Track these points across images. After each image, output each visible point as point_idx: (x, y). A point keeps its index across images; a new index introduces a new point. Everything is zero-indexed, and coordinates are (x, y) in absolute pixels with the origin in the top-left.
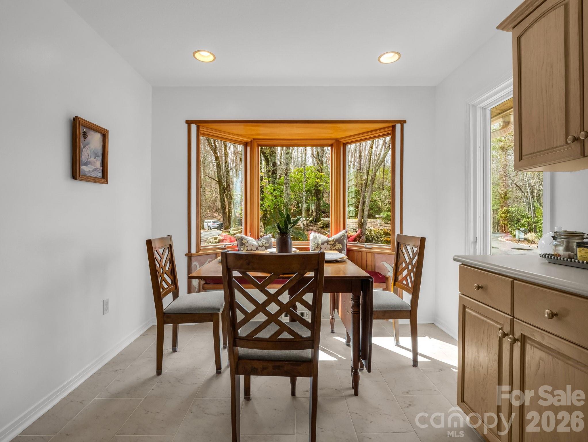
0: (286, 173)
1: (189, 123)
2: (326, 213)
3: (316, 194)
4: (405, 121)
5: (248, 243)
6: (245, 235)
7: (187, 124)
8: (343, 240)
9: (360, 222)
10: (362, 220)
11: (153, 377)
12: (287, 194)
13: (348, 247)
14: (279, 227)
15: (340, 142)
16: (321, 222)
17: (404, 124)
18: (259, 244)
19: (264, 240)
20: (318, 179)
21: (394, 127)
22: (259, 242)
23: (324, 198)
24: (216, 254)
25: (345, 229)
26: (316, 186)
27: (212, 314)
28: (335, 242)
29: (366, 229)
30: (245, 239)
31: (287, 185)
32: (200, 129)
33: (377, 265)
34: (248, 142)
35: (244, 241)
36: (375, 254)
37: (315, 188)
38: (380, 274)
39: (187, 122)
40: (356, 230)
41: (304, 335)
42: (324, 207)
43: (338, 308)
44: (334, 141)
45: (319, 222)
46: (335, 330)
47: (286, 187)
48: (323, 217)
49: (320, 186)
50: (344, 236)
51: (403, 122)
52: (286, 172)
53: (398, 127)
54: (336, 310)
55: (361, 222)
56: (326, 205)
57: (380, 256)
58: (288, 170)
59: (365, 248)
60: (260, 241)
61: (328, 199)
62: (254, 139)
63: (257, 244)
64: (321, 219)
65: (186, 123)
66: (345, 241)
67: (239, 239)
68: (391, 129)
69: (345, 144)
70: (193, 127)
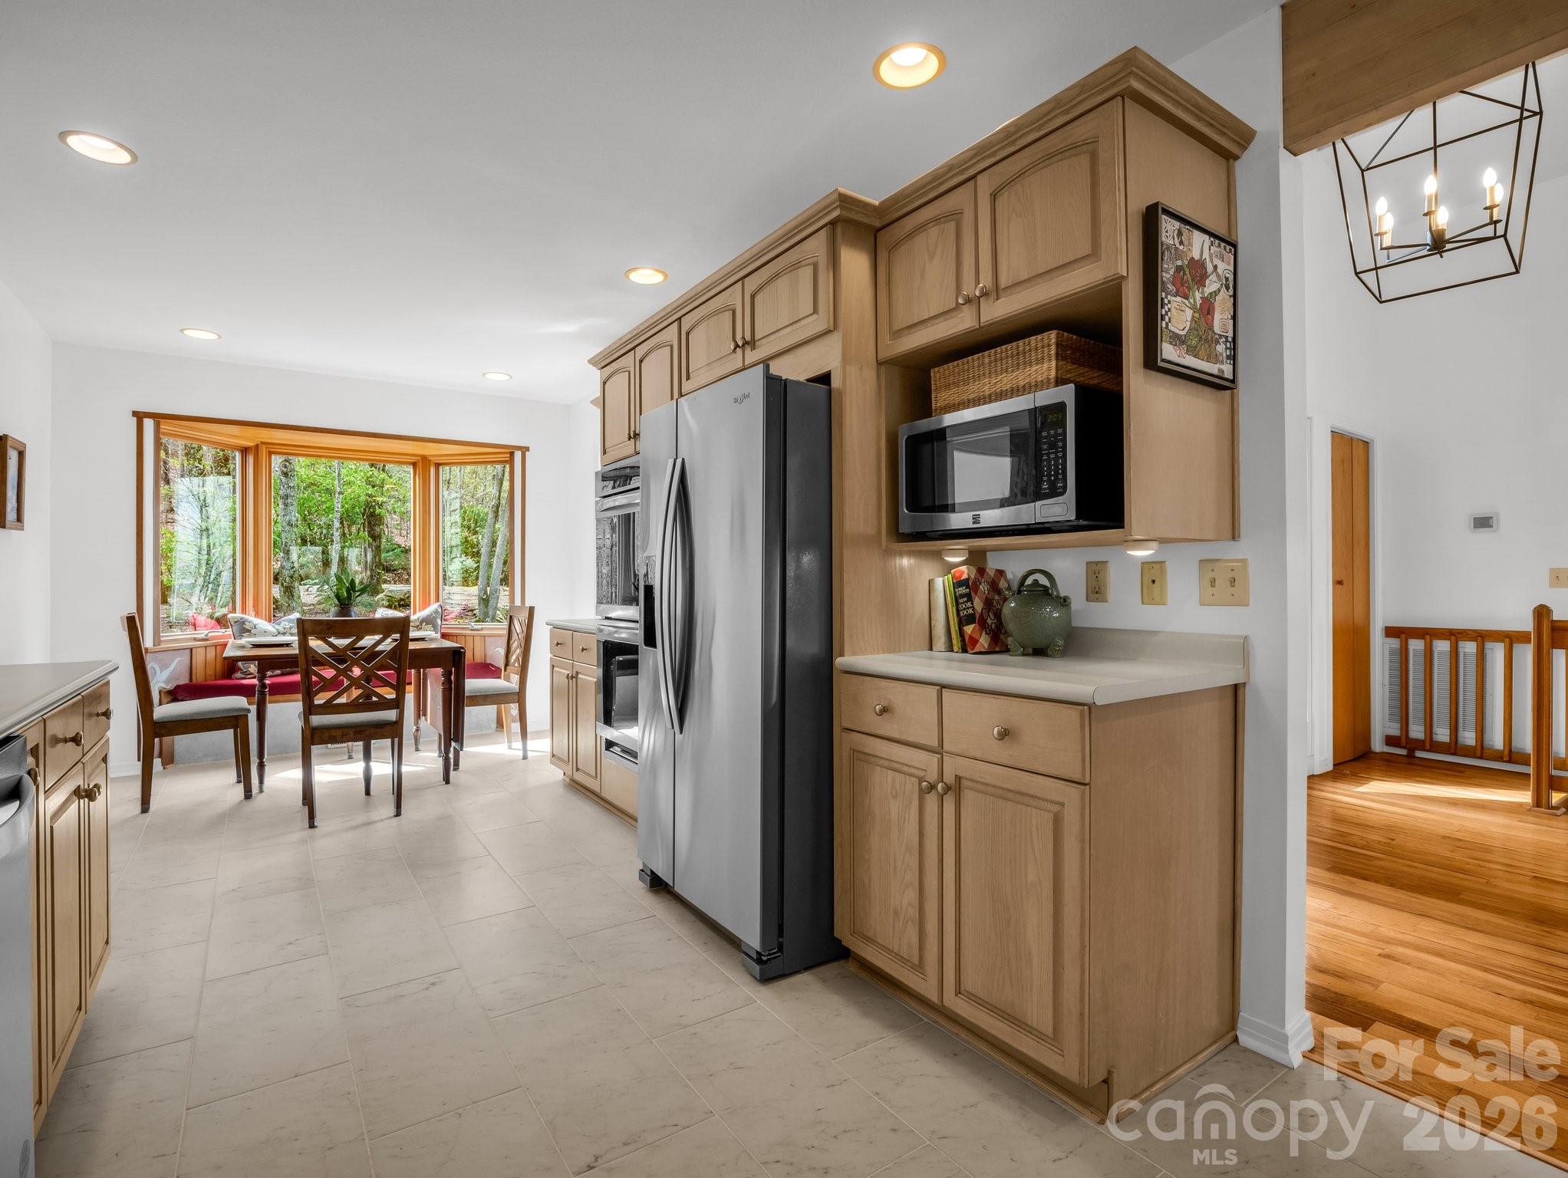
0: (285, 470)
1: (139, 416)
2: (395, 570)
3: (369, 523)
4: (527, 449)
5: (255, 628)
6: (242, 613)
7: (135, 418)
8: (435, 618)
9: (482, 594)
10: (488, 588)
11: (137, 816)
12: (289, 522)
13: (443, 631)
14: (337, 596)
15: (430, 461)
16: (384, 593)
17: (527, 453)
18: (277, 630)
19: (287, 623)
20: (373, 487)
21: (512, 454)
22: (277, 626)
23: (387, 527)
24: (191, 649)
25: (438, 601)
26: (368, 505)
27: (237, 717)
28: (421, 623)
29: (496, 608)
30: (249, 622)
31: (289, 500)
32: (162, 427)
33: (489, 653)
34: (249, 448)
35: (247, 626)
36: (486, 638)
37: (365, 510)
38: (493, 666)
39: (135, 414)
40: (475, 612)
41: (389, 697)
42: (388, 554)
43: (425, 715)
44: (419, 458)
45: (378, 594)
46: (420, 748)
47: (286, 505)
48: (385, 582)
49: (381, 506)
50: (436, 612)
51: (524, 450)
52: (285, 467)
53: (518, 455)
54: (423, 718)
55: (486, 593)
56: (393, 550)
57: (493, 639)
58: (290, 463)
59: (471, 630)
60: (279, 624)
61: (400, 532)
62: (262, 443)
63: (275, 630)
64: (384, 586)
65: (133, 416)
66: (439, 621)
67: (236, 622)
68: (509, 455)
69: (438, 465)
70: (149, 424)
